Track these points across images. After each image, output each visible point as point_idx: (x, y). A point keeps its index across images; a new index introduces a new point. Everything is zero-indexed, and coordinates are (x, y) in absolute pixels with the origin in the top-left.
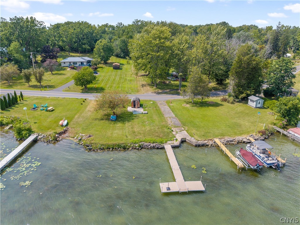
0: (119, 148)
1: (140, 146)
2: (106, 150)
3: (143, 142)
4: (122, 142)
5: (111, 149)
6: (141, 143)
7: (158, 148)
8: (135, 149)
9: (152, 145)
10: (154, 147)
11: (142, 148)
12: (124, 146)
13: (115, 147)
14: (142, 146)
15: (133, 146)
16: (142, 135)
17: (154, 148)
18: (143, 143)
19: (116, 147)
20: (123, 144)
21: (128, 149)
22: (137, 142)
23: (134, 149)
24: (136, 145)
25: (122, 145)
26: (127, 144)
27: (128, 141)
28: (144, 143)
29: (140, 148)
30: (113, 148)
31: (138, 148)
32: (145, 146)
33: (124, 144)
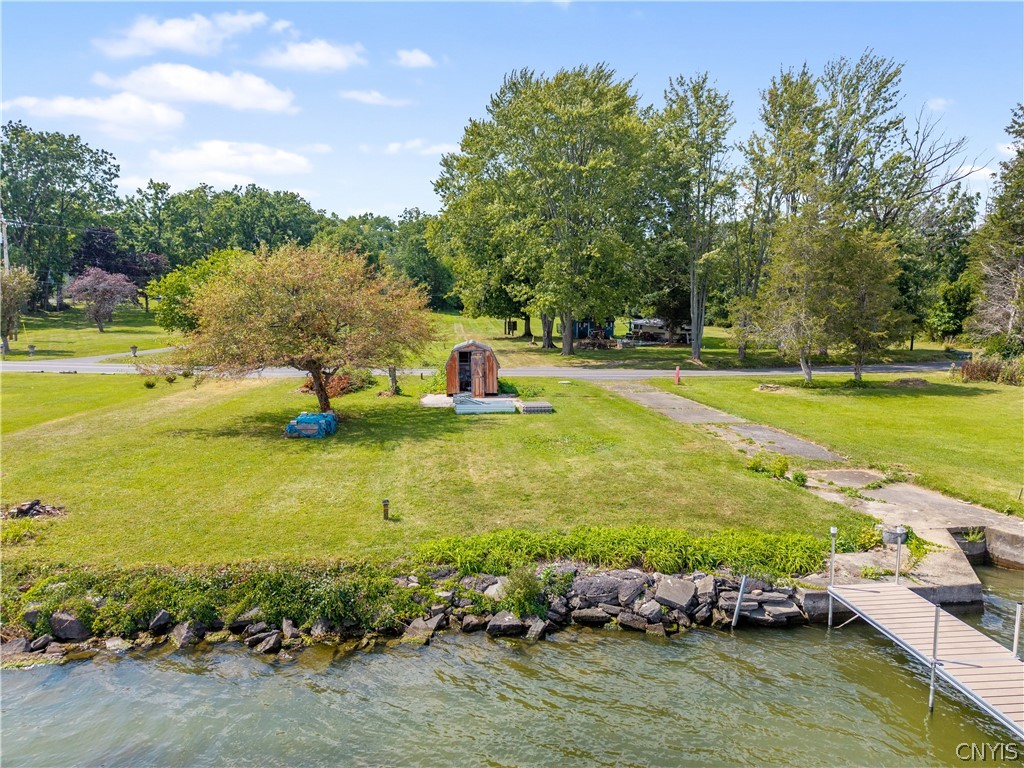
0: (286, 625)
1: (534, 600)
2: (115, 644)
3: (564, 556)
4: (330, 558)
5: (179, 636)
6: (541, 571)
7: (749, 625)
8: (482, 627)
9: (674, 589)
10: (702, 613)
11: (558, 624)
12: (344, 596)
13: (228, 614)
14: (556, 602)
15: (453, 603)
16: (543, 503)
17: (699, 618)
18: (558, 567)
19: (251, 604)
20: (337, 572)
21: (393, 631)
22: (496, 553)
23: (469, 630)
24: (493, 592)
25: (327, 587)
26: (383, 580)
27: (398, 546)
28: (571, 565)
29: (537, 626)
30: (206, 621)
31: (509, 619)
32: (589, 603)
33: (347, 580)
